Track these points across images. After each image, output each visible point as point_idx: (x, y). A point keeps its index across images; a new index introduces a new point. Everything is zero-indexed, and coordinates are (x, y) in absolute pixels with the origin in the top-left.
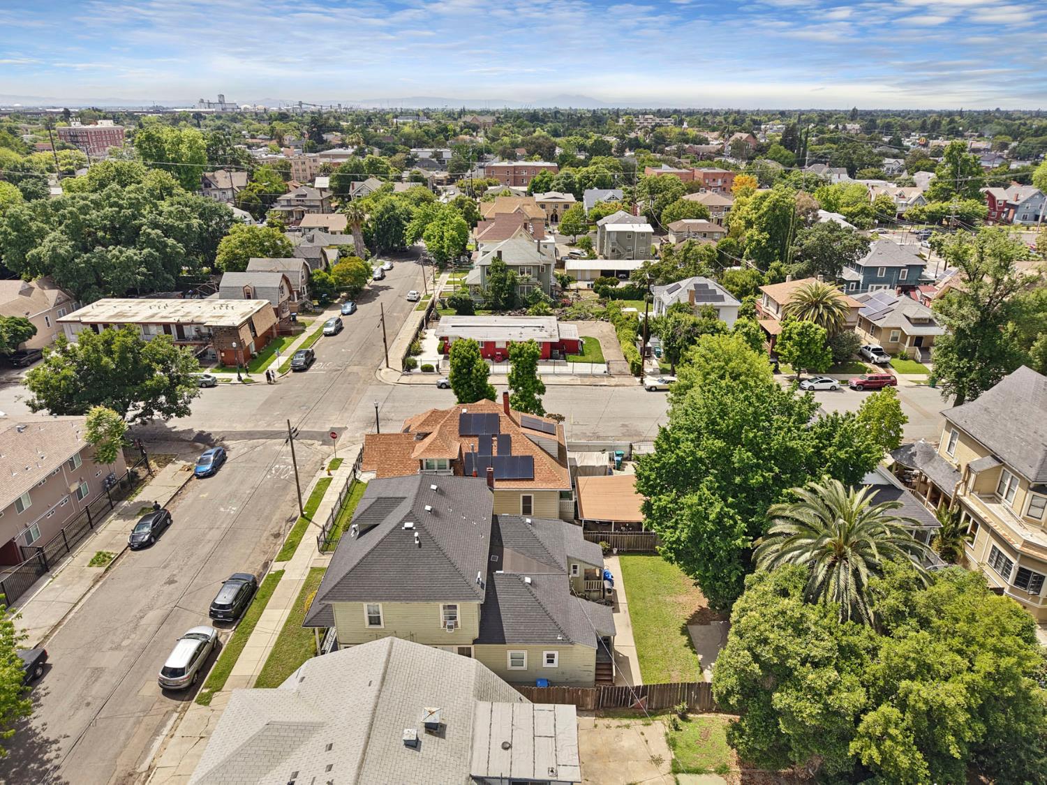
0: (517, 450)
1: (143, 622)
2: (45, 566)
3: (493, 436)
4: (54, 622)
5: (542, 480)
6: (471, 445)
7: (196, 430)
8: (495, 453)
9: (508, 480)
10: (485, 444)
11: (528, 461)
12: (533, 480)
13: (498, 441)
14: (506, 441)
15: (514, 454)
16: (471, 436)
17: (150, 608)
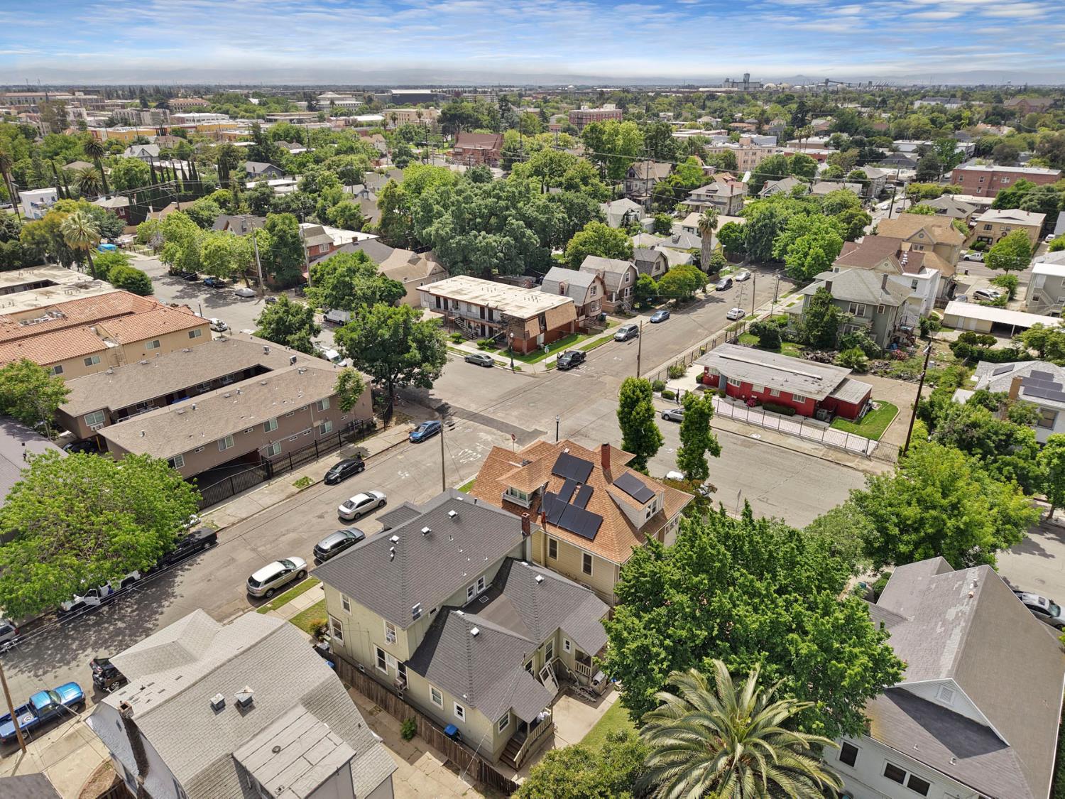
0: (593, 507)
1: (283, 539)
2: (270, 475)
3: (578, 484)
4: (244, 516)
5: (600, 545)
6: (556, 486)
7: (444, 402)
8: (571, 503)
9: (571, 532)
10: (567, 490)
11: (598, 521)
12: (592, 541)
13: (580, 490)
14: (588, 493)
15: (589, 509)
16: (561, 477)
17: (294, 530)
